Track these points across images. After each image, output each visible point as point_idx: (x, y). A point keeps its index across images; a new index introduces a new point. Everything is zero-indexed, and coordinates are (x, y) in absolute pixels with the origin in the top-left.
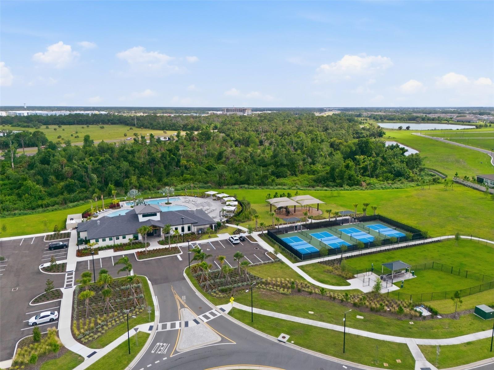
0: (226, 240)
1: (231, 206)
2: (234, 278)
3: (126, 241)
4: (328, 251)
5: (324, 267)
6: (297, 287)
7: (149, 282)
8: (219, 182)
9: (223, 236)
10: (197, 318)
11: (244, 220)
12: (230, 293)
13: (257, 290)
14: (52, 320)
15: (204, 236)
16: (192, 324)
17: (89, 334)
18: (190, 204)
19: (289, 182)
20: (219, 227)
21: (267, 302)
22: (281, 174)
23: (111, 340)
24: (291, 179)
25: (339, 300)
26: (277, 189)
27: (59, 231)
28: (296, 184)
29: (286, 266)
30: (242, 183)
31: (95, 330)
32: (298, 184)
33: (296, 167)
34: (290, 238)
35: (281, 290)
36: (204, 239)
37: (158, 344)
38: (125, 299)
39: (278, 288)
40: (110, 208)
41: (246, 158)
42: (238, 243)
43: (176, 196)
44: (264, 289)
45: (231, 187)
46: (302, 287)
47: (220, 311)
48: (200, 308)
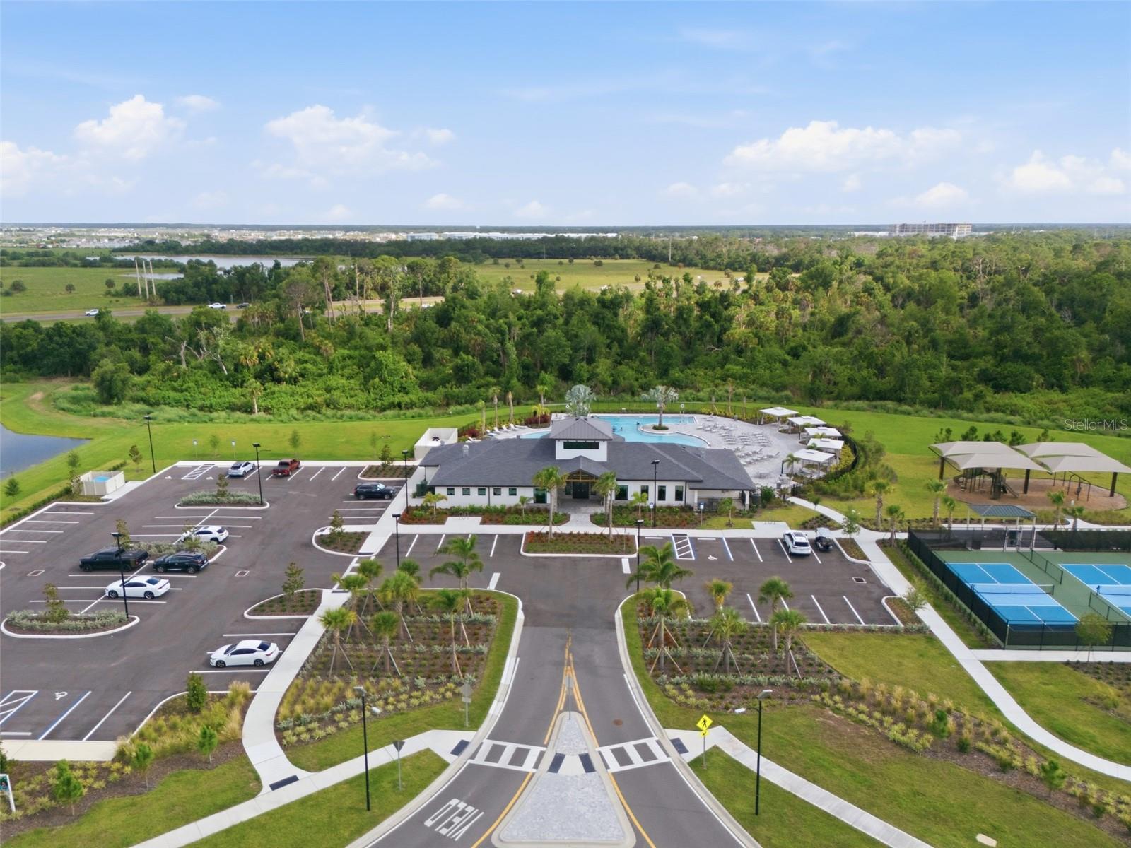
0: (774, 541)
1: (820, 449)
2: (753, 654)
3: (512, 501)
4: (1109, 631)
5: (1084, 684)
6: (959, 733)
7: (520, 616)
8: (812, 389)
9: (767, 528)
10: (594, 750)
11: (847, 494)
12: (722, 698)
13: (811, 707)
14: (258, 664)
15: (714, 520)
16: (572, 766)
17: (310, 722)
18: (713, 435)
19: (1030, 405)
20: (764, 502)
21: (831, 759)
22: (1009, 380)
23: (348, 756)
24: (1043, 399)
25: (1121, 821)
26: (986, 421)
27: (393, 460)
28: (1053, 411)
29: (942, 654)
30: (881, 396)
31: (326, 715)
32: (1062, 415)
33: (1065, 366)
34: (983, 566)
35: (896, 731)
36: (711, 527)
37: (454, 802)
38: (437, 649)
39: (888, 720)
40: (526, 424)
41: (910, 332)
42: (807, 555)
43: (686, 413)
44: (837, 710)
45: (845, 404)
46: (979, 736)
47: (671, 749)
48: (617, 722)
